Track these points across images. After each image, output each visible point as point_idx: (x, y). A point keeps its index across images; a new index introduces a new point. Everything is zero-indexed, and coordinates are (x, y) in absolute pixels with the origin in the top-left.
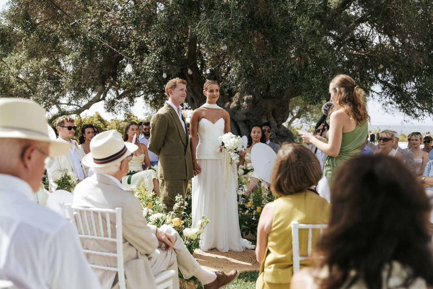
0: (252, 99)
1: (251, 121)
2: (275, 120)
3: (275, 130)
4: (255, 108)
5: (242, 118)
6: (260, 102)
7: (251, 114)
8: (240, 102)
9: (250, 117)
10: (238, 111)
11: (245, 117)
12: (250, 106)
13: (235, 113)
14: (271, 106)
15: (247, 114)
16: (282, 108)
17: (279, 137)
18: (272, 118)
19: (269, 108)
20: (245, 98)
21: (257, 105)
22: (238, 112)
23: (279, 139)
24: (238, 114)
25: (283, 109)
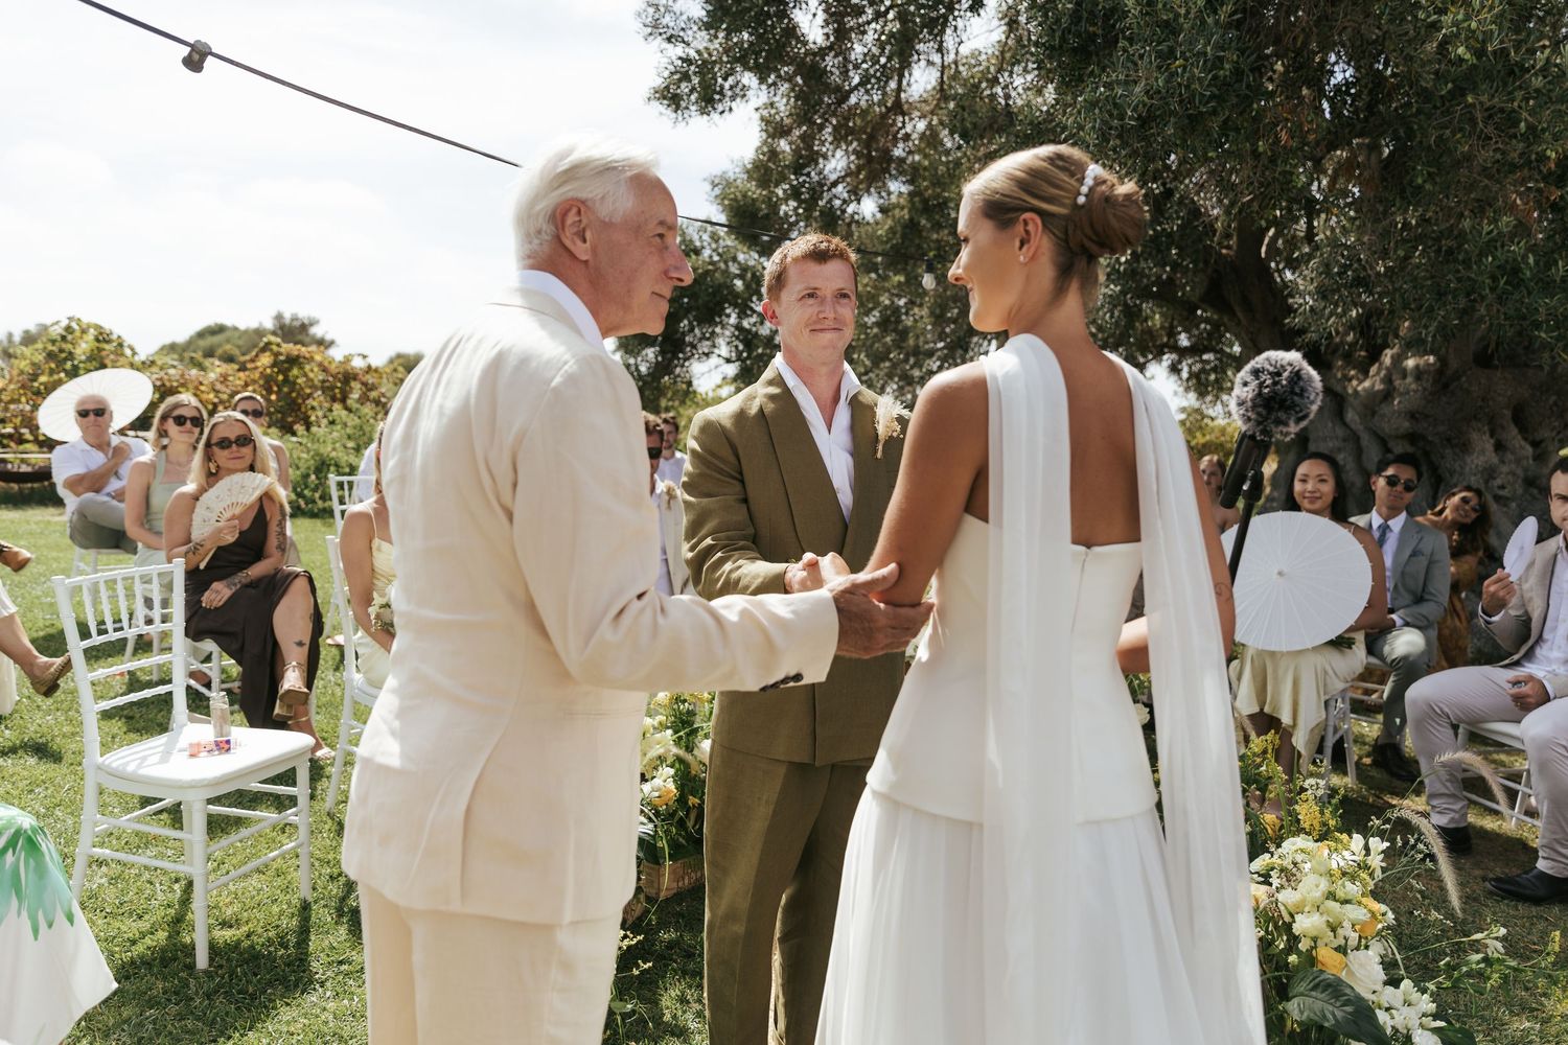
0: (1432, 369)
1: (1430, 438)
2: (1526, 439)
3: (1526, 470)
4: (1444, 399)
5: (1397, 429)
6: (1464, 379)
7: (1427, 416)
8: (1394, 377)
9: (1426, 425)
10: (1383, 405)
11: (1407, 424)
12: (1425, 389)
13: (1374, 413)
14: (1509, 393)
15: (1413, 416)
16: (1554, 398)
17: (1535, 491)
18: (1514, 431)
19: (1501, 399)
20: (1411, 363)
21: (1451, 388)
22: (1385, 409)
23: (1534, 498)
24: (1384, 415)
25: (1560, 403)
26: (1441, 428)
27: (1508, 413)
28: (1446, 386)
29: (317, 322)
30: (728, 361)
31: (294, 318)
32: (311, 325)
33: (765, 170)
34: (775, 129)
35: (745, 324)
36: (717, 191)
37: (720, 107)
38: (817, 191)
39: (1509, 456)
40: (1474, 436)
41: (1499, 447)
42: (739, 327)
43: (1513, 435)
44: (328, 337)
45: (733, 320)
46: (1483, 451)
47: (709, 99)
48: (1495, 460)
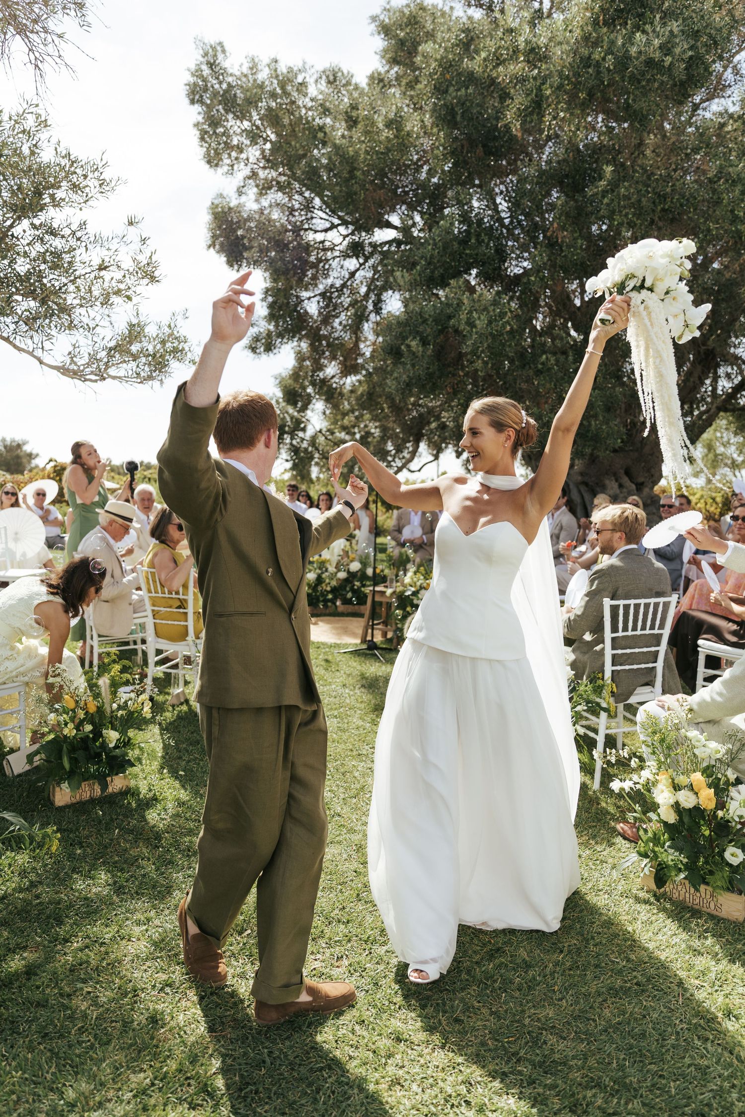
26: (593, 479)
27: (622, 471)
28: (594, 461)
29: (28, 442)
30: (287, 461)
31: (13, 441)
32: (24, 444)
33: (296, 375)
34: (301, 358)
35: (294, 442)
36: (278, 381)
37: (275, 351)
38: (324, 381)
39: (625, 490)
40: (607, 482)
41: (621, 486)
42: (291, 444)
43: (625, 480)
44: (34, 452)
45: (288, 441)
46: (612, 488)
47: (269, 348)
48: (618, 491)
